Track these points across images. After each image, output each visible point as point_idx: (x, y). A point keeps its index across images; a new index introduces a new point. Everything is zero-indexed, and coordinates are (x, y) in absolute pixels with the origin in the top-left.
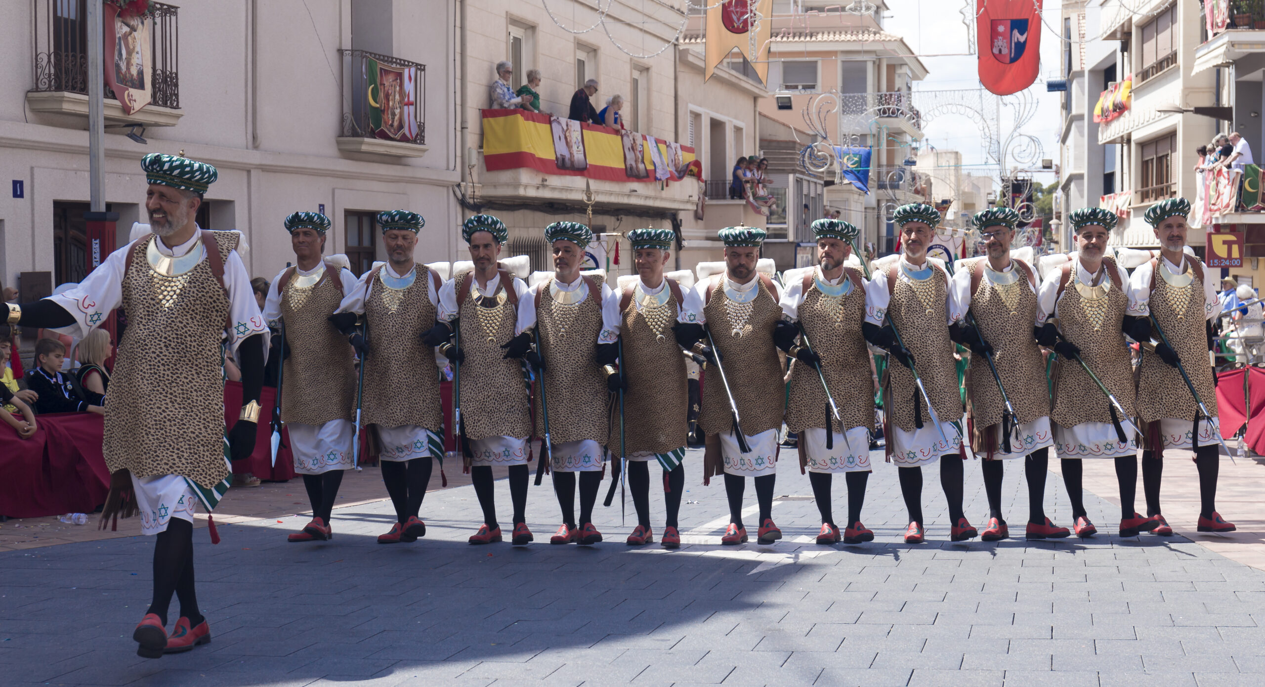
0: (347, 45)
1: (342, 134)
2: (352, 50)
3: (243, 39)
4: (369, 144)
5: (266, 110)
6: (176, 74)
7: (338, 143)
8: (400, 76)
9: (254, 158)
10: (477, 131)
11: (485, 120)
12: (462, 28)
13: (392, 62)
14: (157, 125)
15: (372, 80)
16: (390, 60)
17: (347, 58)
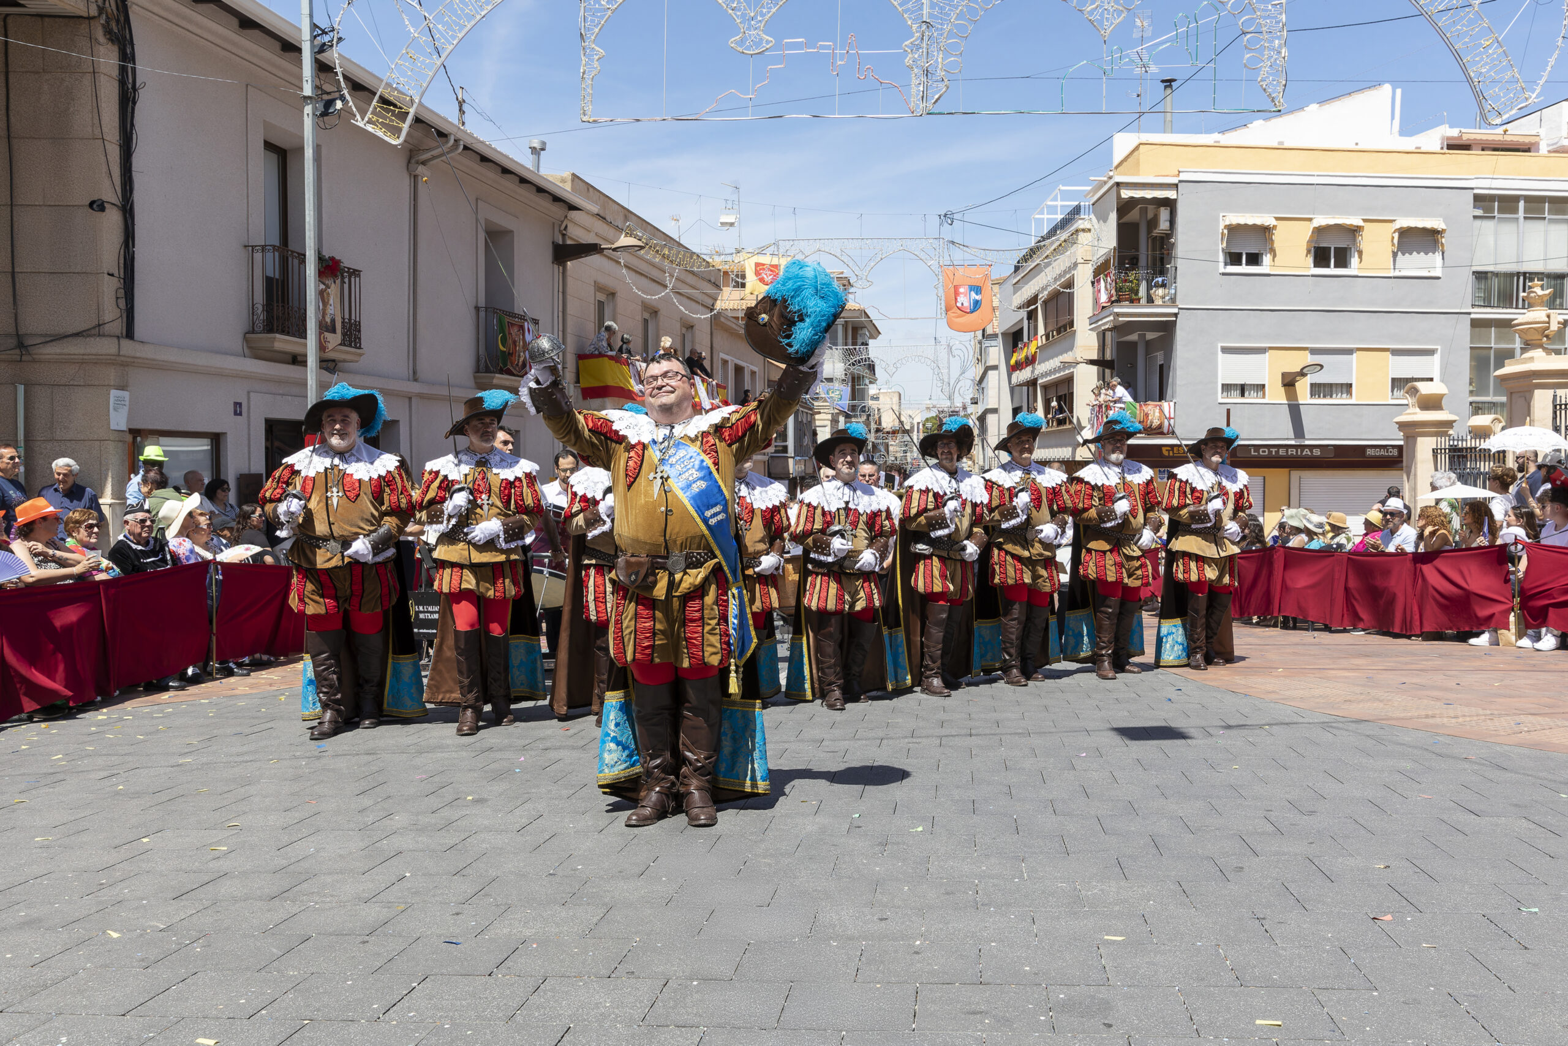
0: (482, 303)
1: (478, 371)
2: (486, 308)
3: (407, 297)
4: (499, 378)
5: (423, 351)
6: (359, 322)
7: (475, 378)
8: (522, 327)
9: (414, 388)
10: (574, 370)
11: (581, 362)
12: (564, 293)
13: (515, 317)
14: (344, 361)
15: (502, 330)
16: (514, 315)
17: (482, 314)
